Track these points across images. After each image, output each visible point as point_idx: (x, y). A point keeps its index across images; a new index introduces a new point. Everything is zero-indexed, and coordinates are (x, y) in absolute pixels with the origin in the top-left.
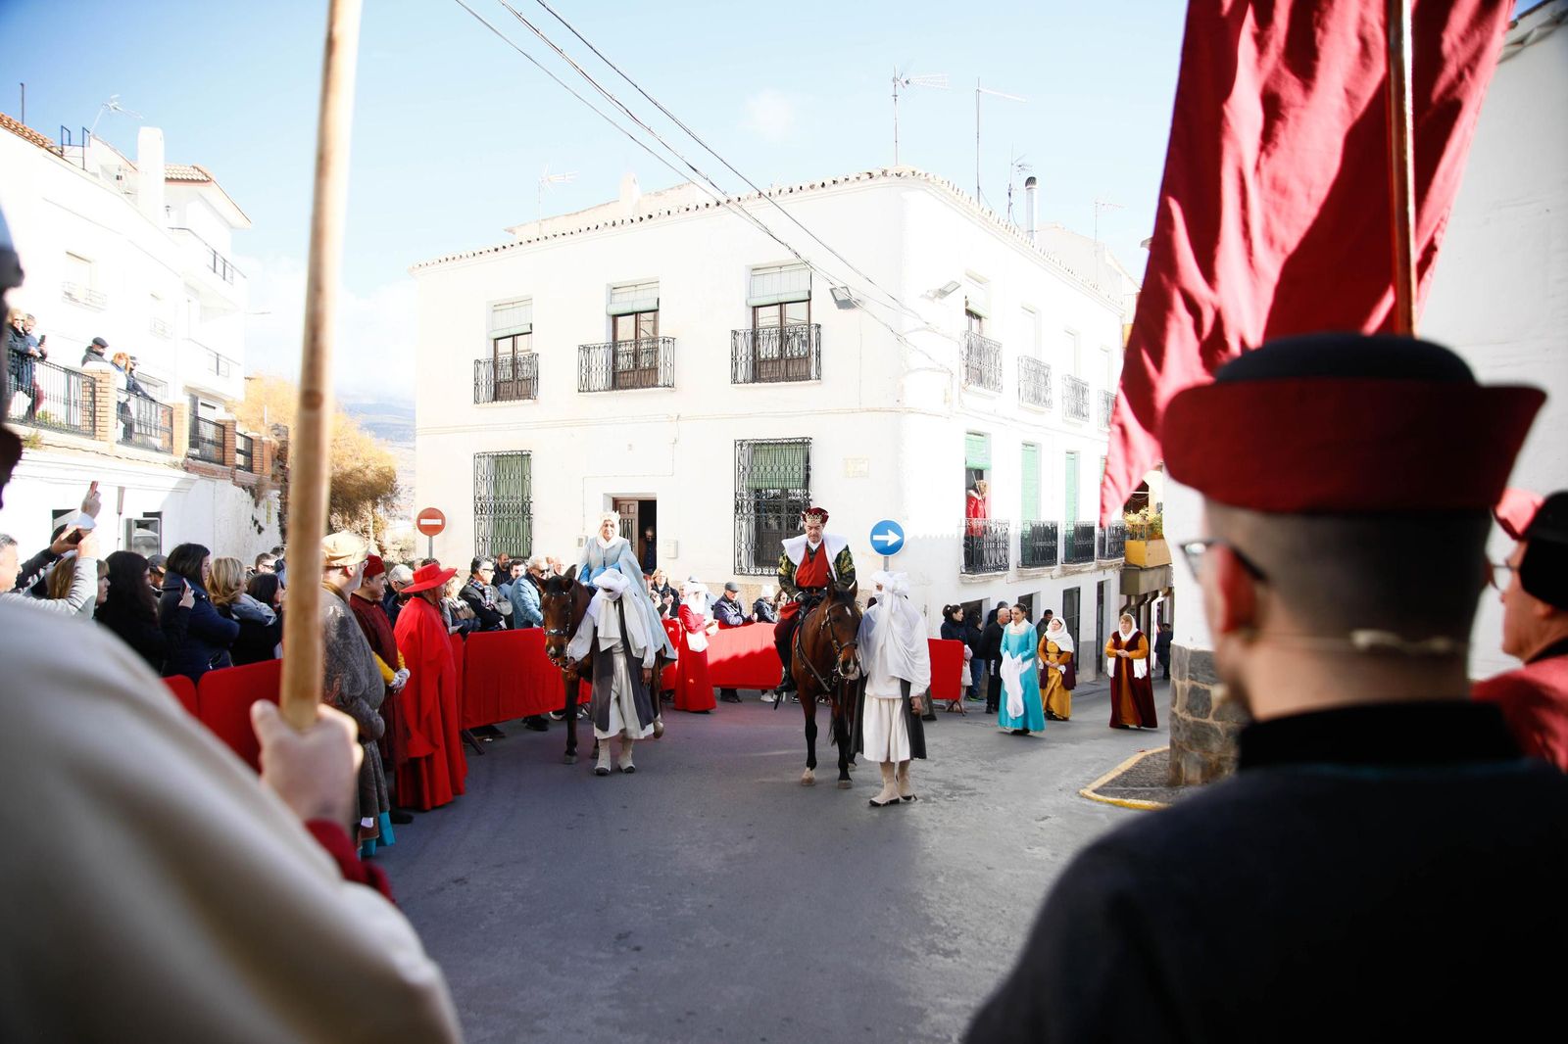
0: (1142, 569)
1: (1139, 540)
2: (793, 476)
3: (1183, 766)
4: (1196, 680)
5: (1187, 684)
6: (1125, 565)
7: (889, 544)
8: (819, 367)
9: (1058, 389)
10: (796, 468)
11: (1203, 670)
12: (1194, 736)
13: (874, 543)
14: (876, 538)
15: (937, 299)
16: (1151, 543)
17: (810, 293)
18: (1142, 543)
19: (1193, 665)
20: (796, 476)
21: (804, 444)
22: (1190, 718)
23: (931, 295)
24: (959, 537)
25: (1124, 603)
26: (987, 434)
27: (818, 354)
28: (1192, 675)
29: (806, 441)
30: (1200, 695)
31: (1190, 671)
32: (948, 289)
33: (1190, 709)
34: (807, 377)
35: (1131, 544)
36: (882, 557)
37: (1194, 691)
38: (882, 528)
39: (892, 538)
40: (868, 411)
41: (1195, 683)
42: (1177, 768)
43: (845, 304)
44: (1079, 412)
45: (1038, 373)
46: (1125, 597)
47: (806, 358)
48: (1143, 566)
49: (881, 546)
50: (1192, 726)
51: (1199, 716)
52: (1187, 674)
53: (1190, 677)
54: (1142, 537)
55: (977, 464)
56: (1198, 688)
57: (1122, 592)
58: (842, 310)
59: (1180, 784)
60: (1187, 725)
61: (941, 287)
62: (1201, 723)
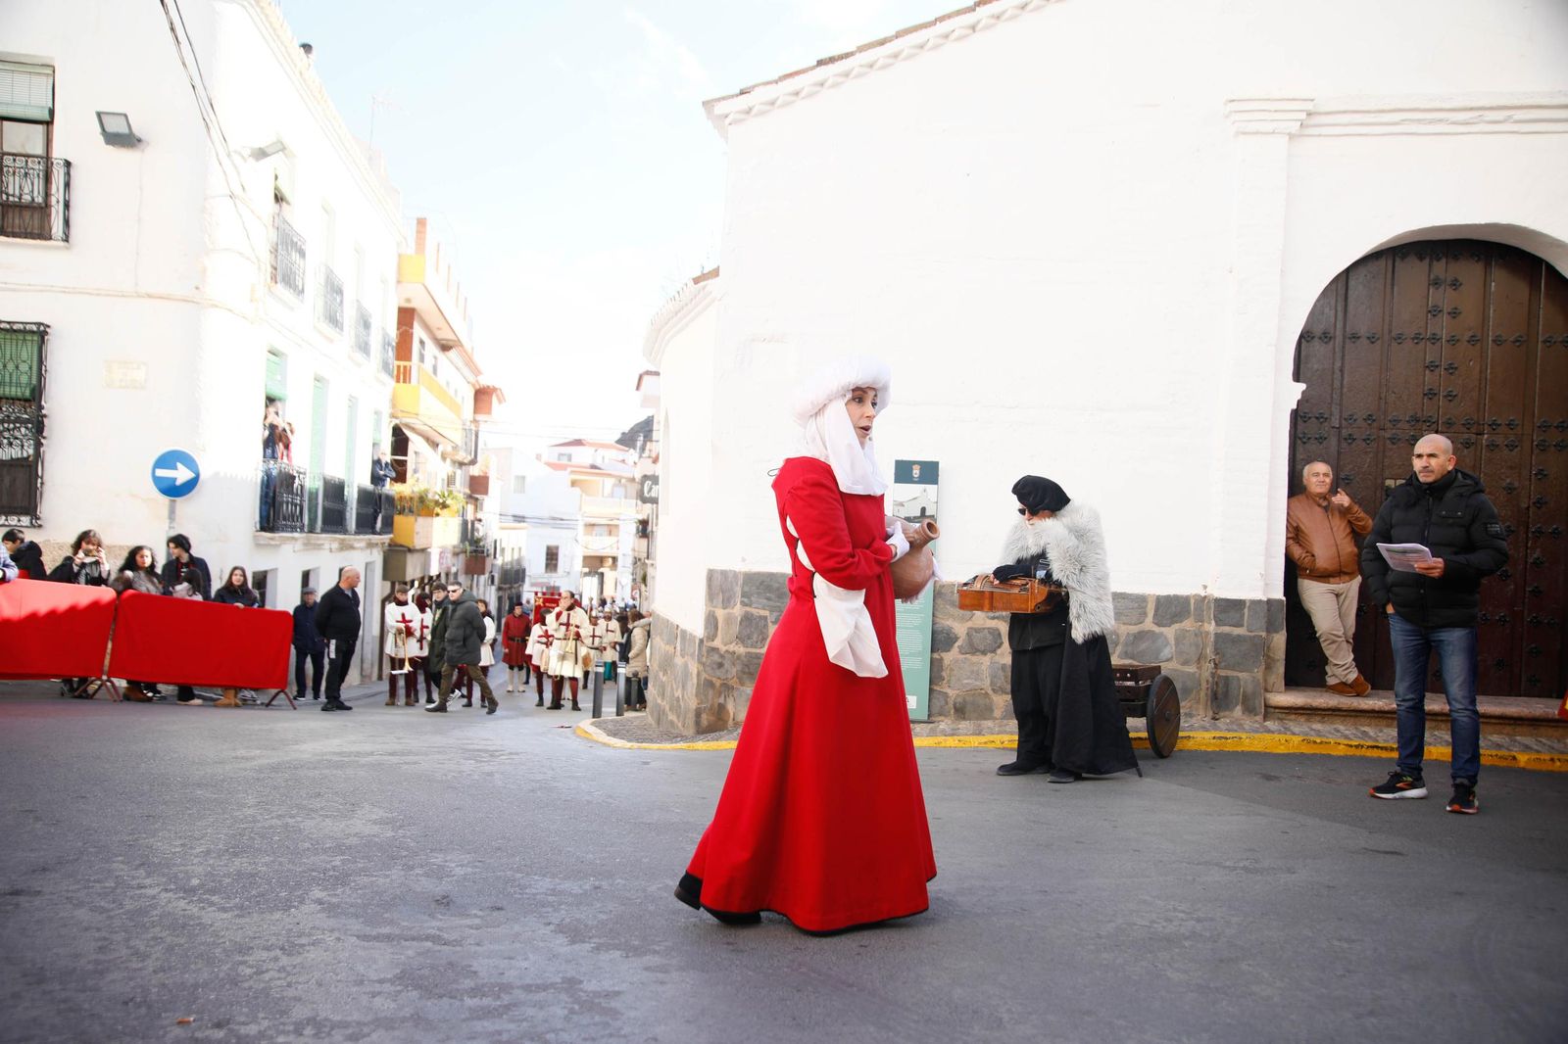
0: (410, 550)
1: (407, 515)
2: (18, 378)
3: (730, 707)
4: (750, 606)
5: (738, 611)
6: (390, 545)
7: (178, 483)
8: (67, 222)
9: (349, 315)
10: (24, 367)
11: (758, 594)
12: (747, 670)
13: (157, 480)
14: (160, 473)
15: (251, 160)
16: (420, 520)
17: (52, 112)
18: (411, 518)
19: (746, 589)
20: (24, 379)
21: (39, 334)
22: (741, 650)
23: (247, 152)
24: (256, 483)
25: (387, 591)
26: (283, 354)
27: (67, 205)
28: (746, 600)
29: (42, 328)
30: (754, 622)
31: (742, 596)
32: (268, 151)
33: (741, 639)
34: (43, 234)
35: (398, 519)
36: (165, 500)
37: (747, 619)
38: (168, 460)
39: (182, 475)
40: (150, 296)
41: (748, 609)
42: (722, 708)
43: (123, 140)
44: (364, 348)
45: (335, 290)
46: (388, 584)
47: (45, 209)
48: (411, 546)
49: (165, 485)
50: (745, 659)
51: (752, 646)
52: (738, 600)
53: (743, 604)
54: (411, 511)
55: (275, 392)
56: (752, 615)
57: (385, 577)
58: (110, 147)
59: (722, 729)
60: (739, 658)
61: (262, 146)
62: (757, 654)
